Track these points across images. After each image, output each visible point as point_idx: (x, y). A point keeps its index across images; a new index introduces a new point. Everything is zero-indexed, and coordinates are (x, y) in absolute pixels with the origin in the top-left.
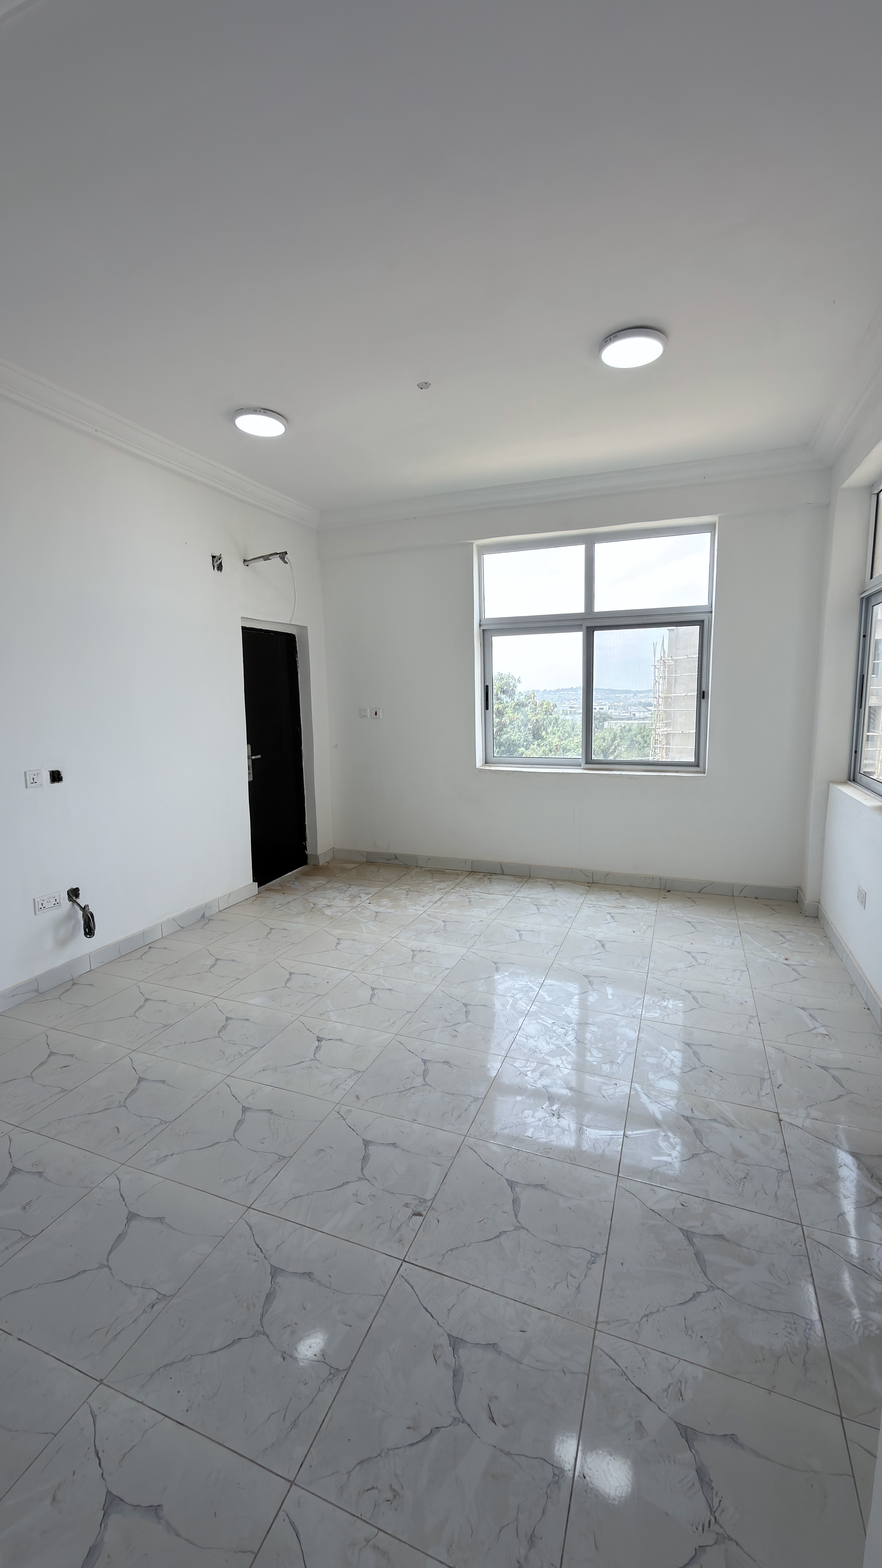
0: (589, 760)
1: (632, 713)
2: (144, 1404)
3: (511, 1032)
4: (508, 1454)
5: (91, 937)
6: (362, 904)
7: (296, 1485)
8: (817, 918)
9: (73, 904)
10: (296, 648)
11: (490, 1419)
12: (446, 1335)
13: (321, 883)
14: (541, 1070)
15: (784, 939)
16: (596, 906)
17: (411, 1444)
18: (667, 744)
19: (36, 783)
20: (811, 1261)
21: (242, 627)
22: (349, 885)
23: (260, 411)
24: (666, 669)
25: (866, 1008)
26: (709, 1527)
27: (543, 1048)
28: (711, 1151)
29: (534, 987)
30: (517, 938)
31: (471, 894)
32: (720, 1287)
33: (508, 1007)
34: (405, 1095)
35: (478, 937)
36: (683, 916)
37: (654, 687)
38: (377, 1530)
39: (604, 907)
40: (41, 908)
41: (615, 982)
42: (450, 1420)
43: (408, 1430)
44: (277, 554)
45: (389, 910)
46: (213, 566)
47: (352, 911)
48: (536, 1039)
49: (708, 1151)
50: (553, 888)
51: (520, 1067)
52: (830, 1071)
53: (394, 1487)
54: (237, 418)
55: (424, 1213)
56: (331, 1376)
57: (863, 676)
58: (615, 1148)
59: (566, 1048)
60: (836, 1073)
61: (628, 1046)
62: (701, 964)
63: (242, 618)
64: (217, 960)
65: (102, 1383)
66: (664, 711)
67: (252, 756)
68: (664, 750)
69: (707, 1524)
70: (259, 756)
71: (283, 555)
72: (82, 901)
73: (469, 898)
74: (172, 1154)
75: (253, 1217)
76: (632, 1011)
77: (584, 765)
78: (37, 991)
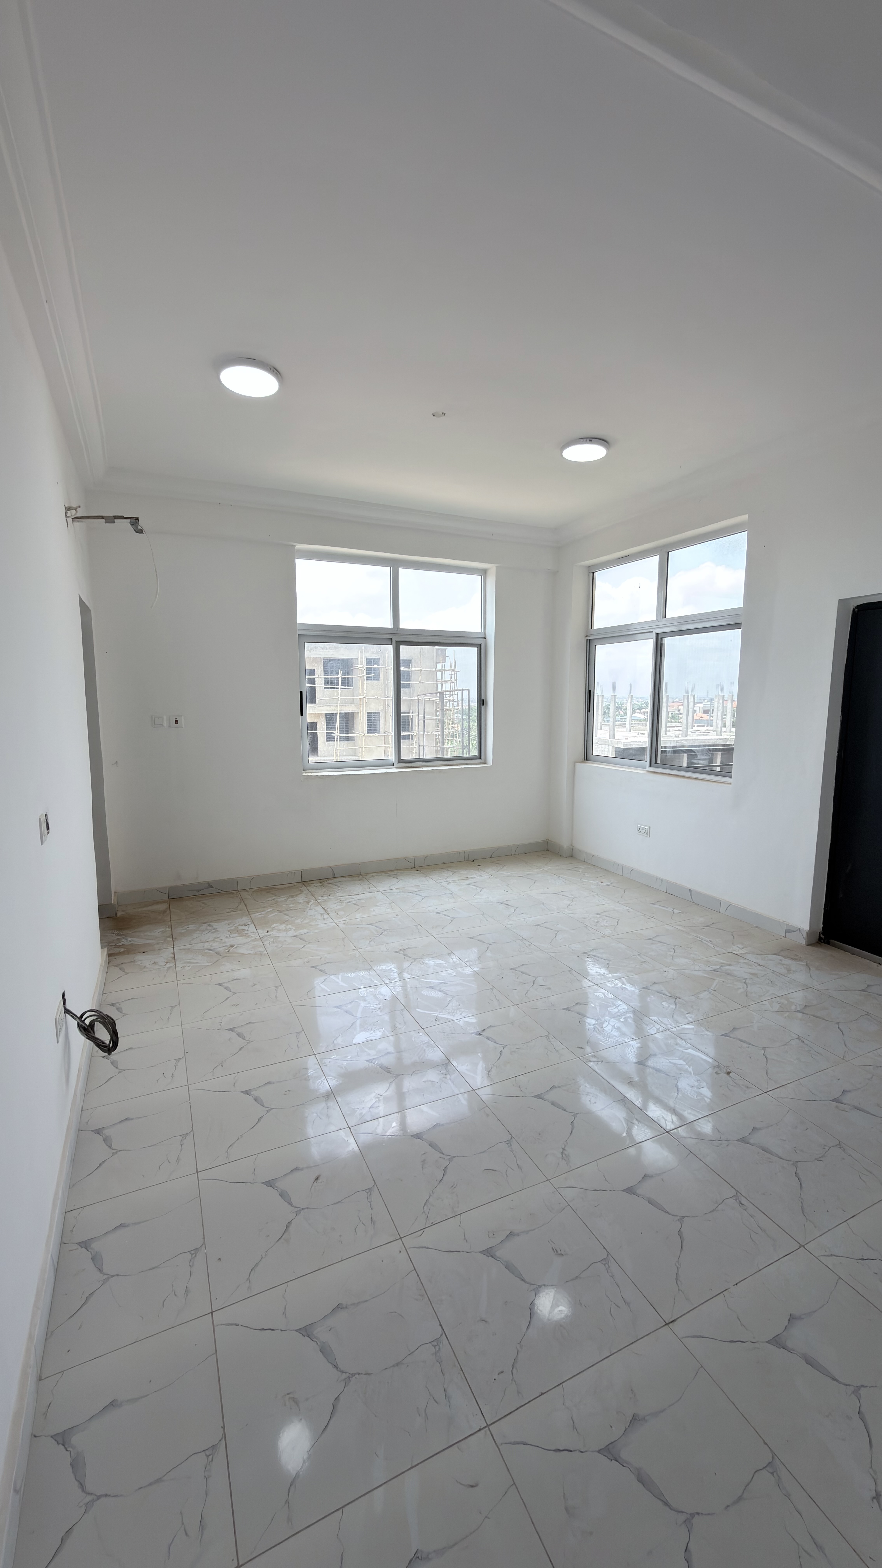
0: (400, 761)
57: (590, 691)
77: (395, 765)
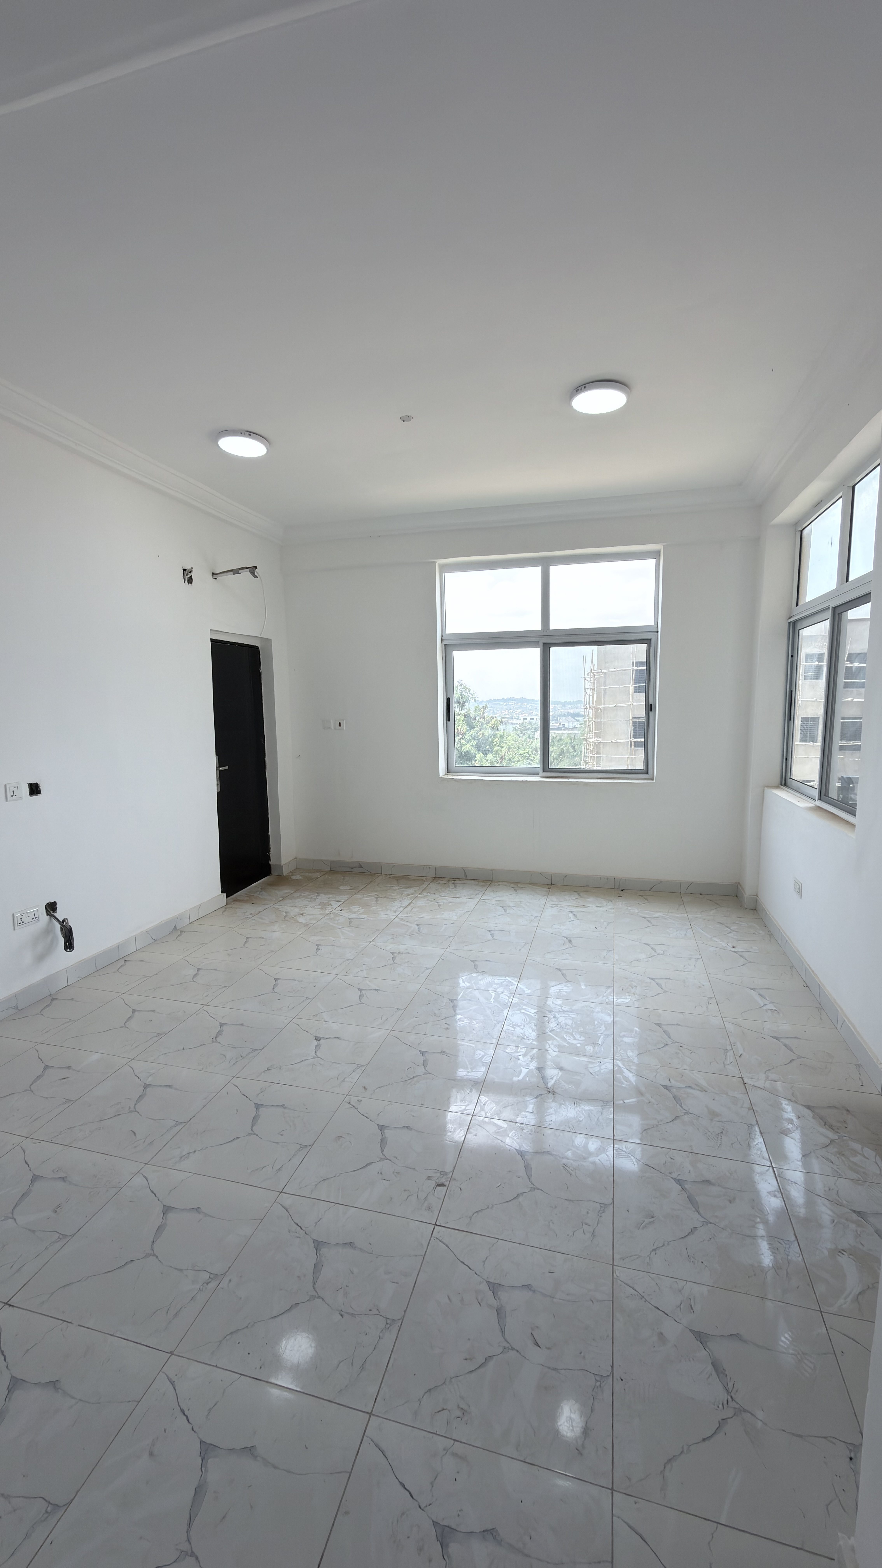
0: (546, 769)
1: (561, 723)
2: (218, 1367)
3: (498, 1022)
4: (555, 1369)
5: (71, 951)
6: (334, 911)
7: (374, 1415)
8: (755, 910)
9: (50, 919)
10: (260, 660)
11: (535, 1344)
12: (485, 1282)
13: (289, 892)
14: (531, 1054)
15: (728, 929)
16: (558, 906)
17: (470, 1372)
18: (598, 753)
19: (15, 795)
20: (783, 1195)
21: (211, 639)
22: (317, 893)
23: (245, 434)
24: (595, 681)
25: (806, 986)
26: (728, 1404)
27: (530, 1035)
28: (690, 1113)
29: (513, 981)
30: (490, 937)
31: (438, 899)
32: (712, 1221)
33: (492, 1000)
34: (409, 1083)
35: (452, 938)
36: (638, 913)
37: (584, 699)
38: (453, 1441)
39: (566, 907)
40: (20, 923)
41: (586, 973)
42: (501, 1350)
43: (465, 1361)
44: (247, 568)
45: (362, 916)
46: (184, 578)
47: (326, 918)
48: (522, 1027)
49: (687, 1113)
50: (516, 890)
51: (512, 1053)
52: (781, 1040)
53: (461, 1406)
54: (220, 439)
55: (447, 1184)
56: (388, 1325)
57: (792, 691)
58: (608, 1117)
59: (550, 1034)
60: (787, 1042)
61: (606, 1029)
62: (660, 954)
63: (211, 630)
64: (198, 970)
65: (173, 1354)
66: (595, 721)
67: (220, 767)
68: (595, 760)
69: (725, 1402)
70: (227, 767)
71: (253, 570)
72: (60, 914)
73: (438, 902)
74: (195, 1151)
75: (287, 1200)
76: (604, 998)
77: (542, 774)
78: (16, 1007)
